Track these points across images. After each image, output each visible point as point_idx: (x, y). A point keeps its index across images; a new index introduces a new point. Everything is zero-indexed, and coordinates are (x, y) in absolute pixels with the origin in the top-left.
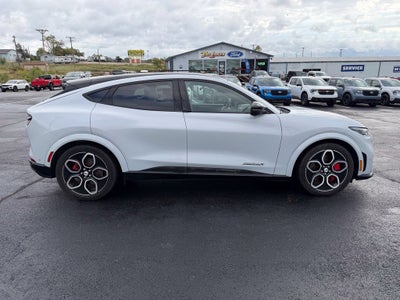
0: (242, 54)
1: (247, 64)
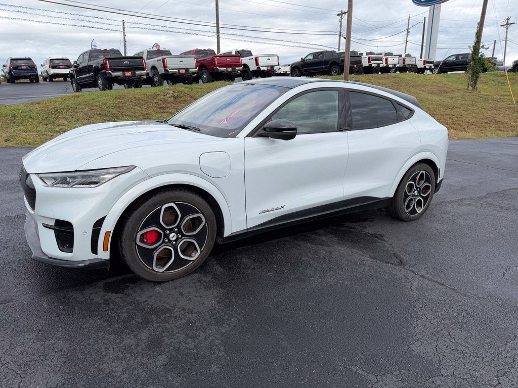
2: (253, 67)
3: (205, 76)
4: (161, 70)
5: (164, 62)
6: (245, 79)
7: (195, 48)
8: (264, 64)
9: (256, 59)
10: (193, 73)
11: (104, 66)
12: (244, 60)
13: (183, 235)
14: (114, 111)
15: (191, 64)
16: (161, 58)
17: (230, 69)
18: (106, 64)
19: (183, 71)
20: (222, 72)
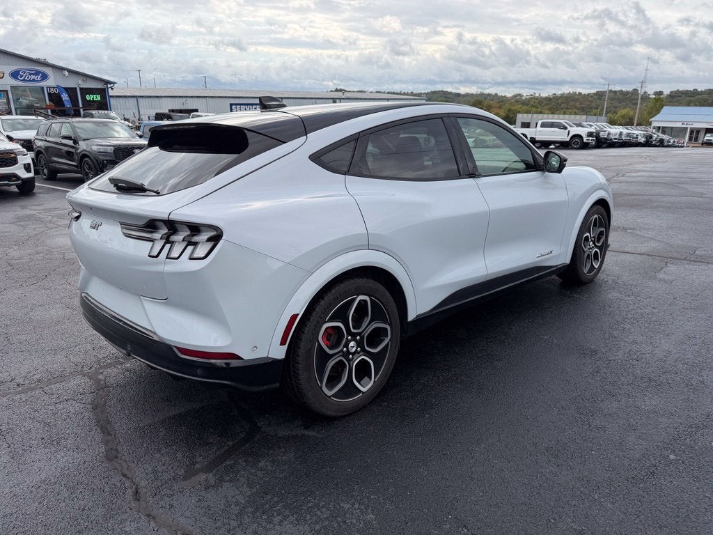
0: (45, 77)
1: (65, 97)
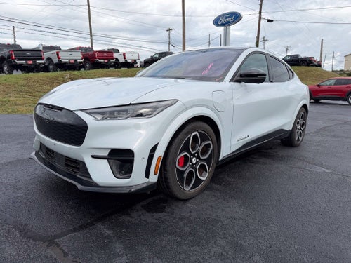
2: (122, 60)
3: (88, 65)
4: (55, 60)
5: (58, 55)
6: (116, 68)
7: (79, 46)
8: (129, 58)
9: (124, 55)
10: (80, 63)
11: (10, 56)
12: (116, 55)
13: (200, 159)
14: (26, 88)
15: (78, 56)
16: (55, 51)
17: (106, 61)
18: (12, 55)
19: (72, 62)
20: (101, 62)
